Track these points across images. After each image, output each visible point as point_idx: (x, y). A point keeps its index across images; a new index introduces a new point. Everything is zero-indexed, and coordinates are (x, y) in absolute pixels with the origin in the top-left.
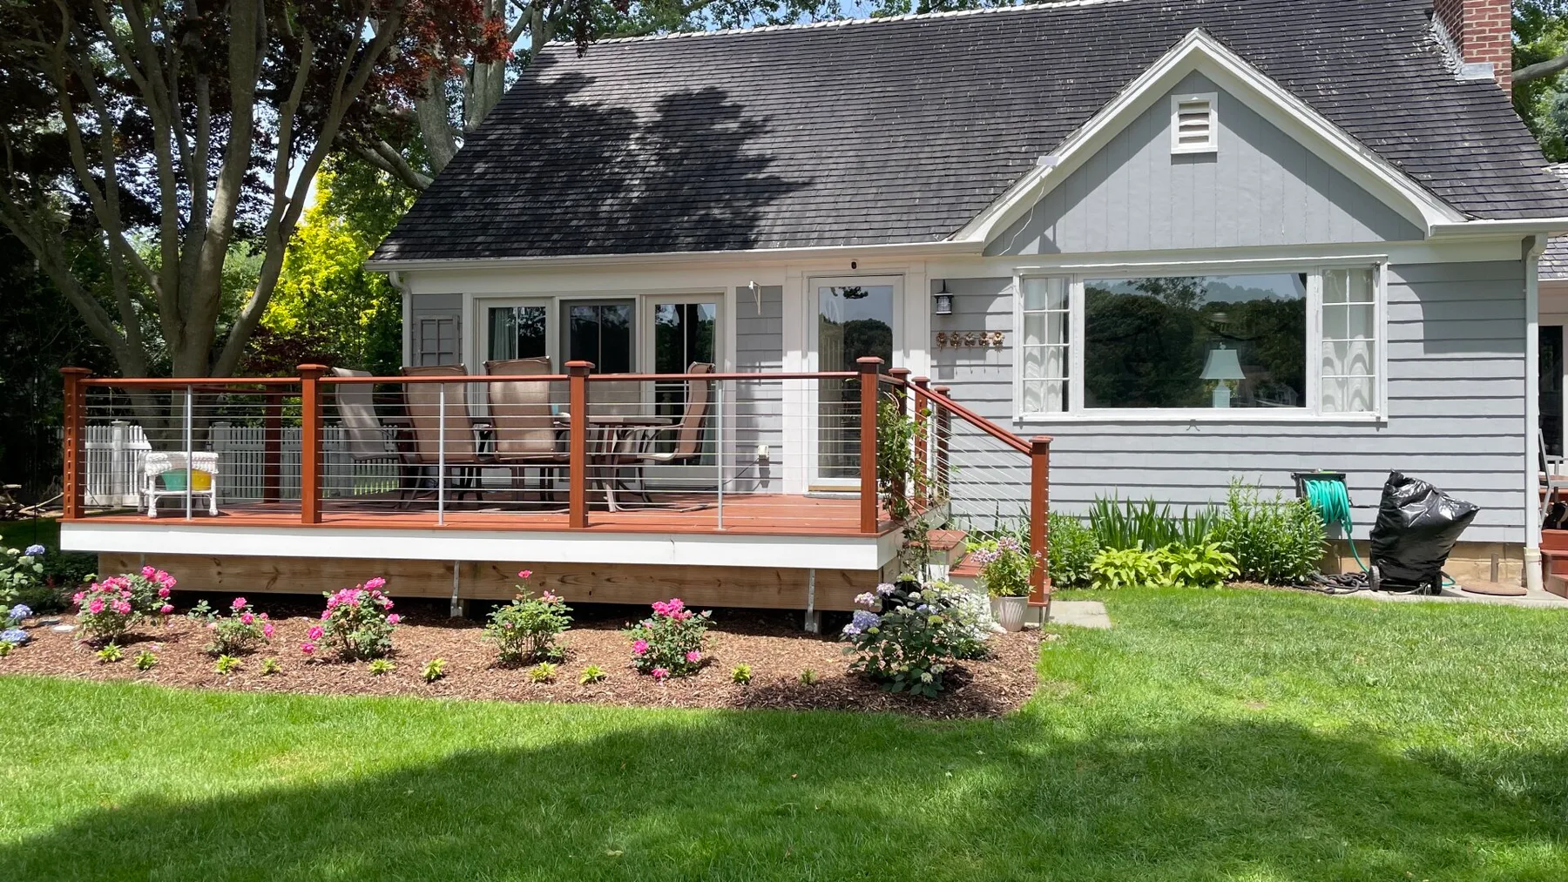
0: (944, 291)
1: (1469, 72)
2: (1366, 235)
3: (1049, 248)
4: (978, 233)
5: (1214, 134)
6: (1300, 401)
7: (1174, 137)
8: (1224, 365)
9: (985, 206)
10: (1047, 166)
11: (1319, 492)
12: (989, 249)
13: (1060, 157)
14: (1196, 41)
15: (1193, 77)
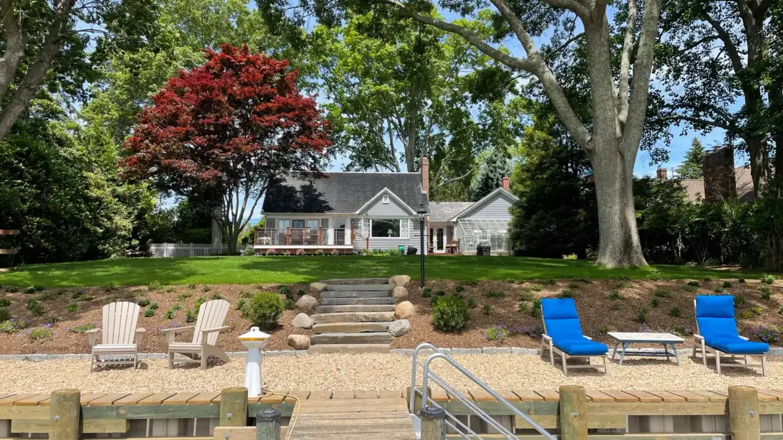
0: (352, 220)
1: (423, 192)
2: (407, 215)
3: (367, 214)
4: (358, 212)
5: (388, 201)
6: (399, 236)
7: (383, 201)
8: (390, 231)
9: (359, 209)
10: (367, 204)
11: (401, 248)
12: (359, 214)
13: (368, 203)
14: (386, 188)
15: (386, 193)
